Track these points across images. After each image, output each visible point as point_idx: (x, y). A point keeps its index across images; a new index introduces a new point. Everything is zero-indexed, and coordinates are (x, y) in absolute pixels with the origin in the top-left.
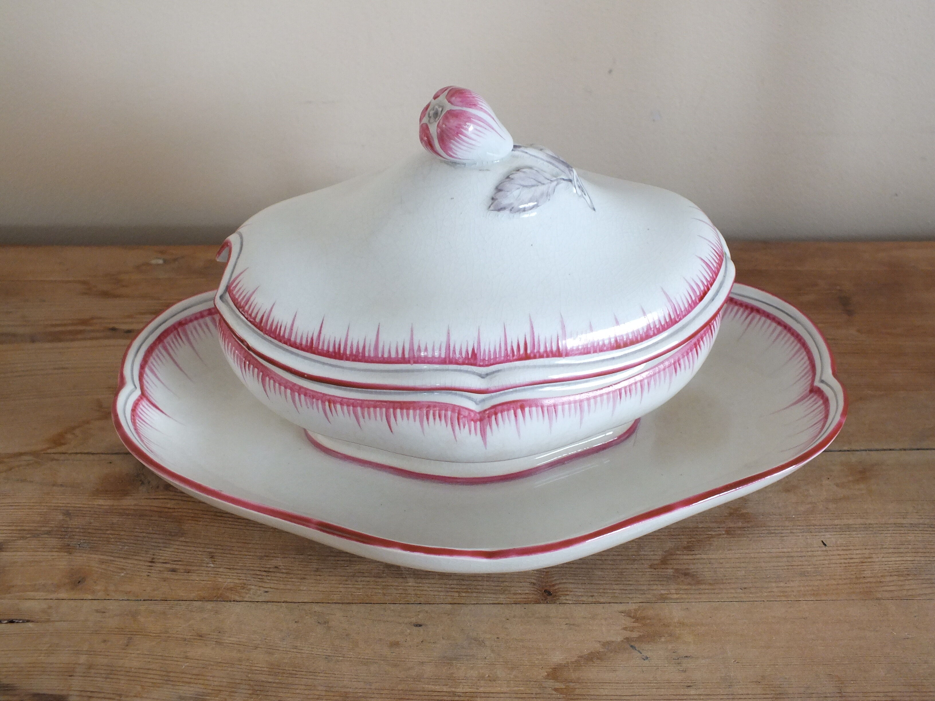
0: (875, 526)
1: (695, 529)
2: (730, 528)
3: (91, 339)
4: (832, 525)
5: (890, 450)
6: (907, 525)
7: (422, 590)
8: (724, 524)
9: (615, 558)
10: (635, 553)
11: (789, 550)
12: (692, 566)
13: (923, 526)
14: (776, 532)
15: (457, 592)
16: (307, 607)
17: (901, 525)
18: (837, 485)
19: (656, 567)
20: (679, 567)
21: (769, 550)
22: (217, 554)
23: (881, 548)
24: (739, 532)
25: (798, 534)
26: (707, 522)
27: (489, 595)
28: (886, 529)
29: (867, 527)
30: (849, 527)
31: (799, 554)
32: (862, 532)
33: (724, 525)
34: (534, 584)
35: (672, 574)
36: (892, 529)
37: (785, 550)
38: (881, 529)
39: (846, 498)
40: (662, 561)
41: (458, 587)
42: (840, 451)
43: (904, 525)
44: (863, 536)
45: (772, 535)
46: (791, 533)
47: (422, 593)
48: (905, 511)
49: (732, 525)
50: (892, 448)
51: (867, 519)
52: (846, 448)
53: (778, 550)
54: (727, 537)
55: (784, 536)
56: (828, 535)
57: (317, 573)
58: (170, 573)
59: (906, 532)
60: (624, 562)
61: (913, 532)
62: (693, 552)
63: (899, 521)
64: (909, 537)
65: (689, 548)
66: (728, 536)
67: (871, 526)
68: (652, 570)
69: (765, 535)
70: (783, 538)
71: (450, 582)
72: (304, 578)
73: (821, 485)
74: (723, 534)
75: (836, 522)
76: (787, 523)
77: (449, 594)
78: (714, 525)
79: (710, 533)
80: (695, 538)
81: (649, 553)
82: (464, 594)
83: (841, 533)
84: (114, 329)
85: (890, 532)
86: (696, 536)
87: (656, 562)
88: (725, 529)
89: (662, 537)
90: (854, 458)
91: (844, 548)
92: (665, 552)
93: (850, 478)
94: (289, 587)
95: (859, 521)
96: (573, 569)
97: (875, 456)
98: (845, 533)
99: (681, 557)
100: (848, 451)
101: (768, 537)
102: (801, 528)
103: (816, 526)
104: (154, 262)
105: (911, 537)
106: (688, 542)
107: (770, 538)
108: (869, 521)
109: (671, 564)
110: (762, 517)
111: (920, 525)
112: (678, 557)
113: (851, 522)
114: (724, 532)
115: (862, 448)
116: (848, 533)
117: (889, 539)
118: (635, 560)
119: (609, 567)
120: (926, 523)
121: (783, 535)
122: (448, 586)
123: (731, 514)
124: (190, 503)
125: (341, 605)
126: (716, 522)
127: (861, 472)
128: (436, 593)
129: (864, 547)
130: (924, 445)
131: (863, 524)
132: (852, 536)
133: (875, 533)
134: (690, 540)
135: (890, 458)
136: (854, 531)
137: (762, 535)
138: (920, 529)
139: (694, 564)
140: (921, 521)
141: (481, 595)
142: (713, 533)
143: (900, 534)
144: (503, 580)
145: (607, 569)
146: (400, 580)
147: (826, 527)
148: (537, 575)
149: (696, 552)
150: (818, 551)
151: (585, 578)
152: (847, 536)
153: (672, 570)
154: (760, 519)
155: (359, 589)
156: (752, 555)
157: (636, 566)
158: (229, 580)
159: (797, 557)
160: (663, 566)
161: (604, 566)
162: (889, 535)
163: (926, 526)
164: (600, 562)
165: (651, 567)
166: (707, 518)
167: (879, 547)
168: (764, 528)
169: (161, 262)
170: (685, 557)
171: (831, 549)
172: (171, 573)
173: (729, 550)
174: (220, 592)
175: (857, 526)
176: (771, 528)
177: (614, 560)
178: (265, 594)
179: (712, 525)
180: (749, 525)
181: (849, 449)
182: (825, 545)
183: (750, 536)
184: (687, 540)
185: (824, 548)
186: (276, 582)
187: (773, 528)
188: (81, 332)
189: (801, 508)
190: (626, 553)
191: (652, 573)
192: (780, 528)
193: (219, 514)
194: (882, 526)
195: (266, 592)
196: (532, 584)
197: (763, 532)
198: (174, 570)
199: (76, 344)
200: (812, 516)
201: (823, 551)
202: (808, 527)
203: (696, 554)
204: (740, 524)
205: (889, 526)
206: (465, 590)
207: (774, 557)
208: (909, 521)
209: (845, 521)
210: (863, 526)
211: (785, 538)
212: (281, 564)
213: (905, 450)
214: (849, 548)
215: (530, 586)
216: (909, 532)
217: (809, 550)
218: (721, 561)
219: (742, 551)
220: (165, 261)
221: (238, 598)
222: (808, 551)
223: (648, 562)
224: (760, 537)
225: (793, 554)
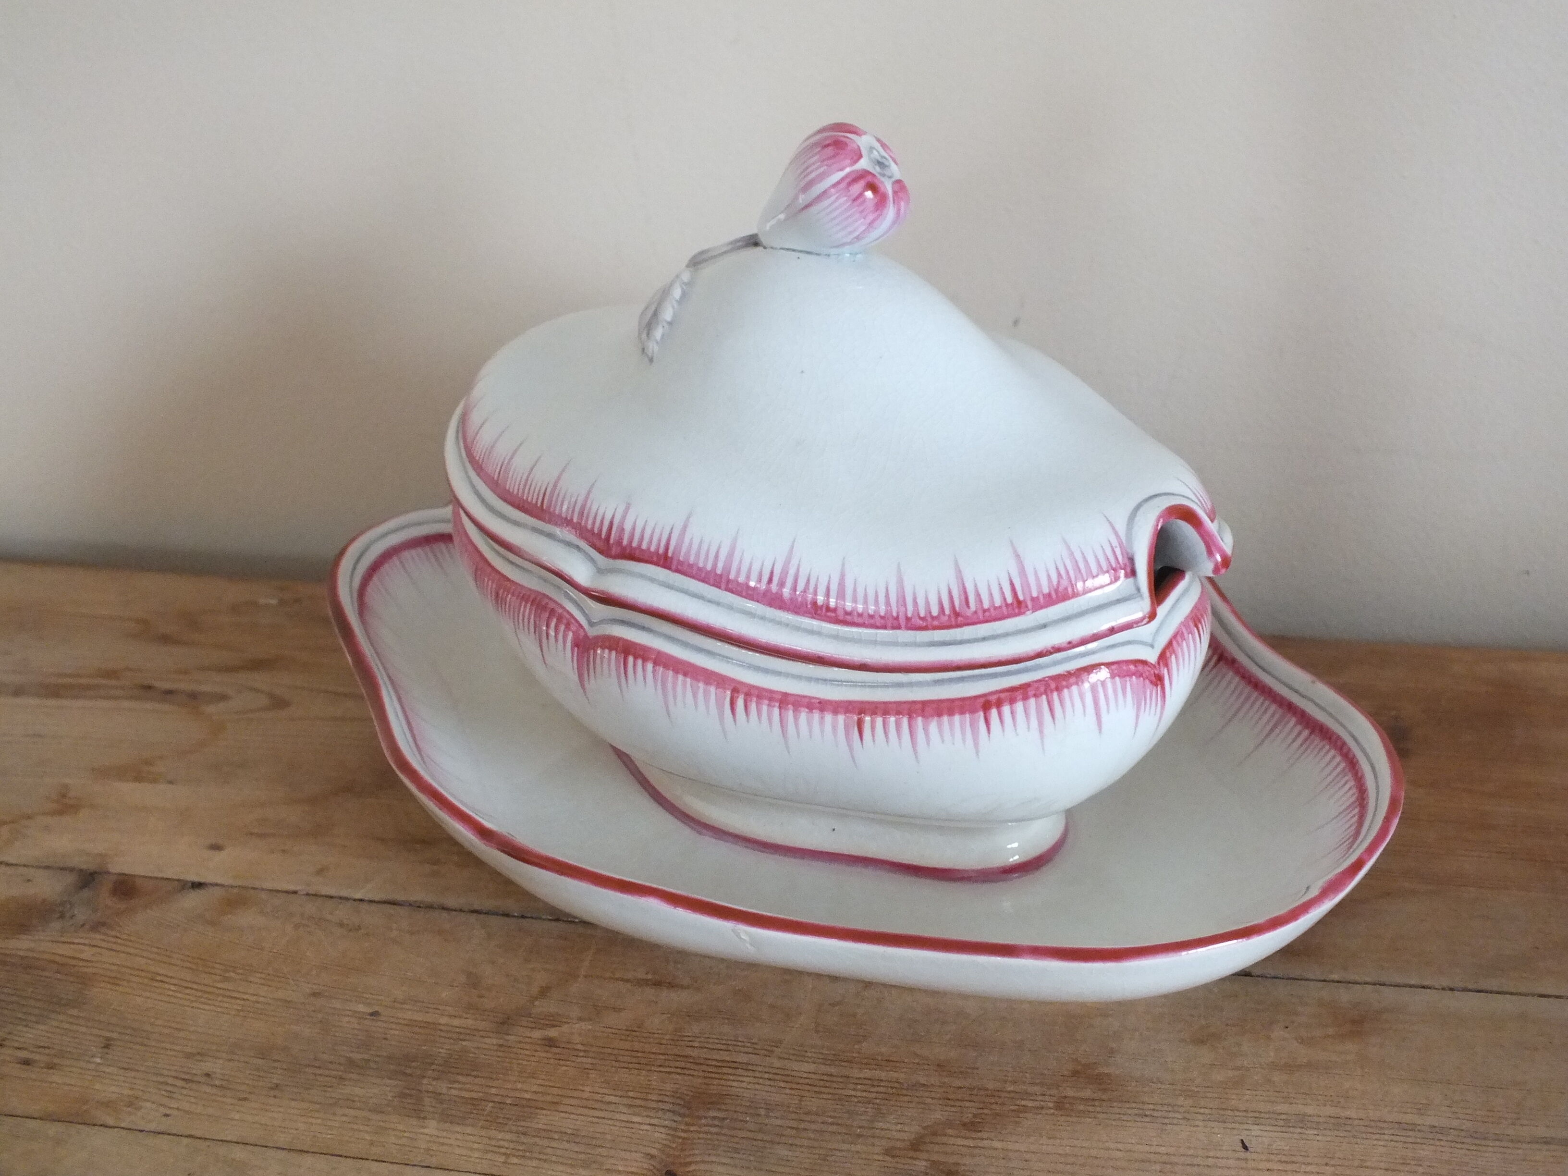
0: (1356, 1122)
1: (996, 1093)
2: (1065, 1097)
3: (104, 698)
4: (1269, 1112)
5: (1423, 987)
6: (1423, 1128)
7: (443, 1144)
8: (1057, 1089)
9: (824, 1127)
10: (865, 1124)
11: (1172, 1150)
12: (967, 1160)
13: (1456, 1133)
14: (1155, 1114)
15: (505, 1154)
16: (222, 1150)
17: (1413, 1127)
18: (1302, 1041)
19: (898, 1152)
20: (942, 1158)
21: (1129, 1147)
22: (119, 1043)
23: (1358, 1167)
24: (1082, 1107)
25: (1197, 1123)
26: (1024, 1083)
27: (561, 1168)
28: (1378, 1131)
29: (1339, 1123)
30: (1302, 1120)
31: (1189, 1160)
32: (1328, 1132)
33: (1053, 1092)
34: (653, 1157)
35: (923, 1169)
36: (1391, 1132)
37: (1162, 1150)
38: (1371, 1130)
39: (1311, 1066)
40: (912, 1145)
41: (512, 1146)
42: (1324, 981)
43: (1419, 1127)
44: (1329, 1139)
45: (1147, 1119)
46: (1184, 1118)
47: (441, 1148)
48: (1424, 1102)
49: (1070, 1093)
50: (1425, 983)
51: (1343, 1108)
52: (1335, 977)
53: (1147, 1148)
54: (1053, 1114)
55: (1166, 1124)
56: (1256, 1130)
57: (272, 1093)
58: (19, 1066)
59: (1419, 1140)
60: (839, 1137)
61: (1432, 1142)
62: (979, 1135)
63: (1408, 1118)
64: (1421, 1152)
65: (972, 1126)
66: (1056, 1112)
67: (1349, 1122)
68: (888, 1158)
69: (1130, 1118)
70: (1165, 1127)
71: (500, 1136)
72: (245, 1099)
73: (1269, 1038)
74: (1050, 1108)
75: (1280, 1108)
76: (1181, 1101)
77: (489, 1156)
78: (1037, 1089)
79: (1023, 1103)
80: (991, 1109)
81: (894, 1127)
82: (515, 1160)
83: (1283, 1129)
84: (150, 688)
85: (1386, 1137)
86: (994, 1106)
87: (899, 1144)
88: (1055, 1099)
89: (929, 1100)
90: (1345, 996)
91: (1284, 1158)
92: (925, 1128)
93: (1331, 1031)
94: (210, 1111)
95: (1329, 1111)
96: (736, 1140)
97: (1389, 995)
98: (1291, 1129)
99: (952, 1141)
100: (1338, 982)
101: (1135, 1121)
102: (1207, 1111)
103: (1238, 1110)
104: (262, 601)
105: (1425, 1152)
106: (975, 1116)
107: (1139, 1124)
108: (1348, 1113)
109: (928, 1151)
110: (1134, 1084)
111: (1452, 1131)
112: (945, 1139)
113: (1309, 1110)
114: (1051, 1105)
115: (1368, 979)
116: (1299, 1130)
117: (1382, 1150)
118: (860, 1136)
119: (806, 1143)
120: (1464, 1127)
121: (1166, 1121)
122: (493, 1142)
123: (1075, 1073)
124: (122, 955)
125: (284, 1153)
126: (1042, 1084)
127: (1353, 1022)
128: (464, 1152)
129: (1326, 1160)
130: (1493, 984)
131: (1334, 1117)
132: (1304, 1136)
133: (1354, 1137)
134: (981, 1111)
135: (1419, 1000)
136: (1311, 1128)
137: (1125, 1118)
138: (1449, 1138)
139: (973, 1156)
140: (1455, 1123)
141: (546, 1165)
142: (1030, 1104)
143: (1405, 1142)
144: (598, 1143)
145: (801, 1146)
146: (414, 1122)
147: (1257, 1115)
148: (665, 1142)
149: (985, 1135)
150: (1227, 1158)
151: (752, 1158)
152: (1296, 1136)
153: (924, 1163)
154: (1129, 1088)
155: (331, 1128)
156: (1094, 1152)
157: (859, 1148)
158: (113, 1089)
159: (1183, 1165)
160: (911, 1154)
161: (797, 1142)
162: (1382, 1143)
163: (1463, 1134)
164: (794, 1132)
165: (888, 1152)
166: (1028, 1075)
167: (1356, 1163)
168: (1134, 1105)
169: (274, 602)
170: (960, 1141)
171: (1255, 1156)
172: (23, 1066)
173: (1049, 1138)
174: (85, 1108)
175: (1321, 1120)
176: (1146, 1107)
177: (822, 1132)
178: (164, 1119)
179: (1031, 1089)
180: (1103, 1097)
181: (1341, 979)
182: (1245, 1148)
183: (1101, 1116)
184: (974, 1111)
185: (1242, 1154)
186: (193, 1100)
187: (1151, 1107)
188: (97, 687)
189: (1218, 1076)
190: (849, 1122)
191: (885, 1164)
192: (1165, 1108)
193: (159, 978)
194: (1373, 1124)
195: (166, 1115)
196: (649, 1157)
197: (1129, 1111)
198: (26, 1062)
199: (80, 703)
200: (1236, 1091)
201: (1238, 1159)
202: (1222, 1112)
203: (983, 1139)
204: (1087, 1093)
205: (1385, 1125)
206: (521, 1153)
207: (1136, 1161)
208: (1430, 1121)
209: (1300, 1108)
210: (1332, 1120)
211: (1169, 1127)
212: (218, 1071)
213: (1452, 989)
214: (1294, 1159)
215: (644, 1160)
216: (1426, 1141)
217: (1211, 1154)
218: (1028, 1156)
219: (1076, 1142)
220: (282, 603)
221: (111, 1121)
222: (1208, 1157)
223: (884, 1143)
224: (1119, 1119)
225: (1174, 1159)
